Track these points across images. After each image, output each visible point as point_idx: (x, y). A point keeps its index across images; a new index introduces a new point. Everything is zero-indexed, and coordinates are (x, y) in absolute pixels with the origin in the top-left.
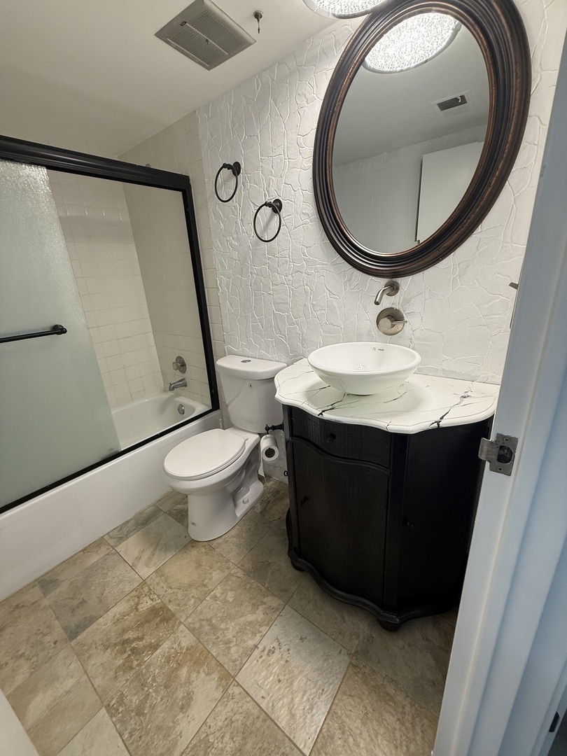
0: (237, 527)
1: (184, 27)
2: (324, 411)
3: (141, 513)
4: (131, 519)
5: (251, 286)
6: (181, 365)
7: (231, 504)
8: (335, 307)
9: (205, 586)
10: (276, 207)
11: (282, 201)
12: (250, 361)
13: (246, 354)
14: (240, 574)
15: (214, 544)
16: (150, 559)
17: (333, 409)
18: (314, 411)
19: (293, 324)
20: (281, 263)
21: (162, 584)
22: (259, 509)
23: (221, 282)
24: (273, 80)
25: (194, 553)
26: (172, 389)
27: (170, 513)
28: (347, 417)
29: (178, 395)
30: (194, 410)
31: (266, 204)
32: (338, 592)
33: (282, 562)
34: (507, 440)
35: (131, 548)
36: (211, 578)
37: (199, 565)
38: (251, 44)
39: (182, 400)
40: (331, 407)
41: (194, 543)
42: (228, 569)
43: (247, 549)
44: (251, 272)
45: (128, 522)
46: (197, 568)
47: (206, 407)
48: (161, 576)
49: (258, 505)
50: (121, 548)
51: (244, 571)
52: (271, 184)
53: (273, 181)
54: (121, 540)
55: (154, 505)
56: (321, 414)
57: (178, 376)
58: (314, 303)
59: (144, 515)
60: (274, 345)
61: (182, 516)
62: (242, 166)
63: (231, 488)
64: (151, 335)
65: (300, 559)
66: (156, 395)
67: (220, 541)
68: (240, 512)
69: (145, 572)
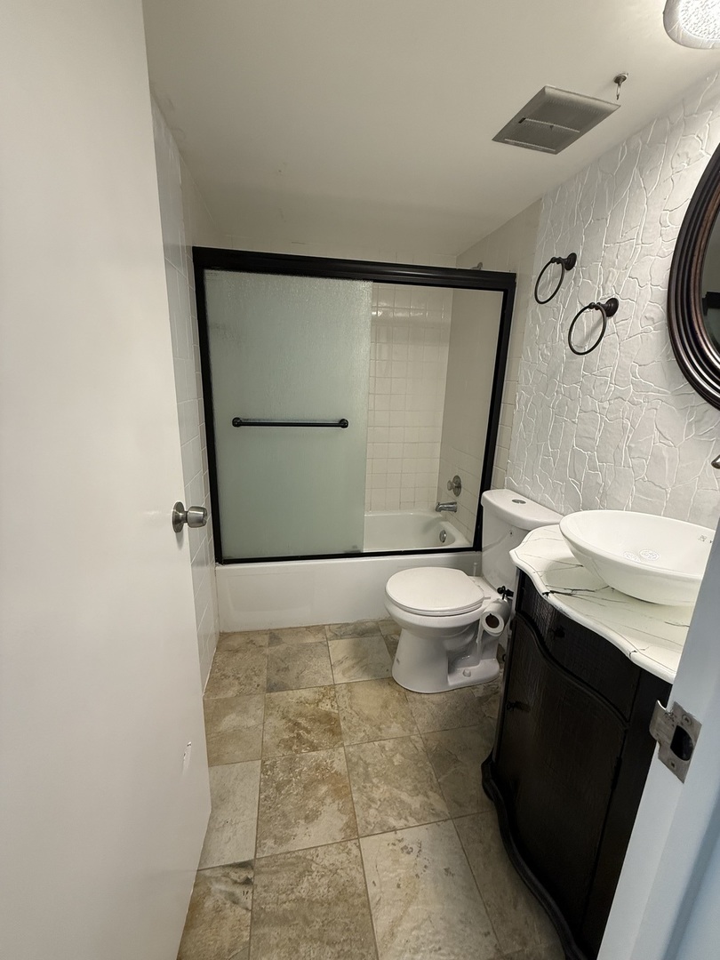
0: (443, 696)
1: (523, 123)
2: (552, 592)
3: (362, 623)
4: (352, 624)
5: (553, 408)
6: (457, 486)
7: (445, 665)
8: (663, 458)
9: (380, 730)
10: (610, 308)
11: (620, 300)
12: (524, 502)
13: (527, 494)
14: (420, 745)
15: (410, 696)
16: (349, 669)
17: (570, 595)
18: (541, 586)
19: (595, 469)
20: (598, 383)
21: (346, 699)
22: (479, 693)
23: (520, 399)
24: (644, 143)
25: (387, 691)
26: (438, 509)
27: (386, 638)
28: (582, 614)
29: (445, 519)
30: (454, 540)
31: (591, 306)
33: (475, 774)
34: (686, 719)
35: (339, 648)
36: (389, 727)
37: (385, 706)
38: (613, 112)
39: (449, 527)
40: (569, 592)
41: (391, 681)
42: (410, 730)
43: (441, 726)
44: (557, 392)
45: (348, 624)
46: (382, 707)
47: (467, 543)
48: (349, 691)
49: (481, 687)
50: (333, 644)
51: (425, 746)
52: (610, 278)
53: (613, 275)
54: (336, 637)
55: (377, 623)
56: (547, 594)
57: (449, 497)
58: (633, 445)
59: (363, 627)
60: (563, 491)
61: (392, 647)
62: (579, 259)
64: (438, 446)
65: (492, 781)
66: (426, 513)
67: (418, 697)
68: (454, 681)
69: (340, 679)
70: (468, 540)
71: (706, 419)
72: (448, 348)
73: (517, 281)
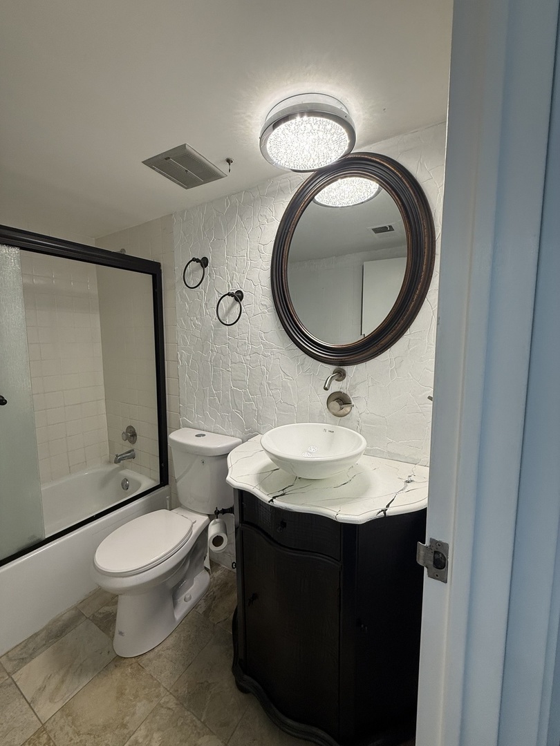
0: (174, 634)
1: (168, 161)
2: (274, 498)
3: (55, 621)
4: (42, 630)
5: (211, 362)
6: (131, 435)
7: (170, 603)
8: (289, 387)
9: (124, 726)
10: (238, 296)
11: (243, 292)
12: (204, 435)
13: (202, 427)
14: (172, 705)
15: (144, 660)
16: (57, 689)
17: (283, 494)
18: (265, 497)
19: (249, 400)
20: (240, 344)
21: (67, 729)
22: (201, 610)
23: (181, 356)
24: (240, 202)
25: (117, 675)
26: (117, 461)
27: (94, 619)
28: (298, 504)
29: (123, 468)
30: (139, 485)
31: (229, 294)
32: (289, 722)
33: (225, 681)
34: (439, 545)
35: (32, 676)
36: (134, 714)
37: (121, 693)
38: (221, 177)
39: (128, 473)
40: (282, 492)
41: (118, 660)
42: (157, 696)
43: (183, 665)
44: (211, 350)
45: (36, 635)
46: (118, 698)
47: (153, 482)
48: (68, 715)
49: (202, 601)
50: (20, 677)
51: (177, 698)
52: (234, 278)
53: (236, 275)
54: (23, 661)
55: (76, 608)
56: (272, 500)
57: (127, 446)
58: (270, 382)
59: (60, 623)
60: (230, 419)
61: (107, 622)
62: (210, 261)
63: (171, 585)
64: (103, 404)
65: (246, 677)
66: (100, 468)
67: (151, 655)
68: (179, 615)
69: (47, 710)
70: (155, 480)
71: (306, 363)
72: (98, 316)
73: (162, 268)
